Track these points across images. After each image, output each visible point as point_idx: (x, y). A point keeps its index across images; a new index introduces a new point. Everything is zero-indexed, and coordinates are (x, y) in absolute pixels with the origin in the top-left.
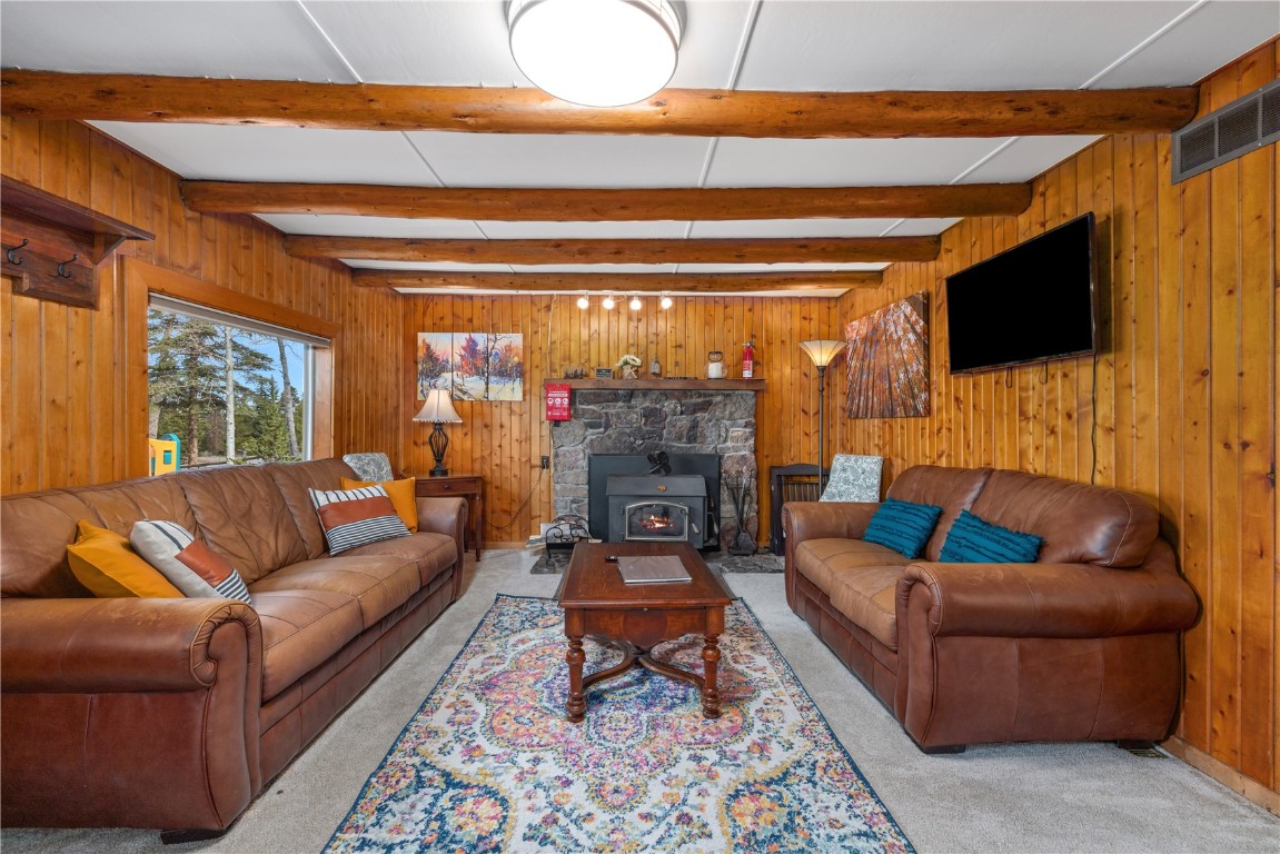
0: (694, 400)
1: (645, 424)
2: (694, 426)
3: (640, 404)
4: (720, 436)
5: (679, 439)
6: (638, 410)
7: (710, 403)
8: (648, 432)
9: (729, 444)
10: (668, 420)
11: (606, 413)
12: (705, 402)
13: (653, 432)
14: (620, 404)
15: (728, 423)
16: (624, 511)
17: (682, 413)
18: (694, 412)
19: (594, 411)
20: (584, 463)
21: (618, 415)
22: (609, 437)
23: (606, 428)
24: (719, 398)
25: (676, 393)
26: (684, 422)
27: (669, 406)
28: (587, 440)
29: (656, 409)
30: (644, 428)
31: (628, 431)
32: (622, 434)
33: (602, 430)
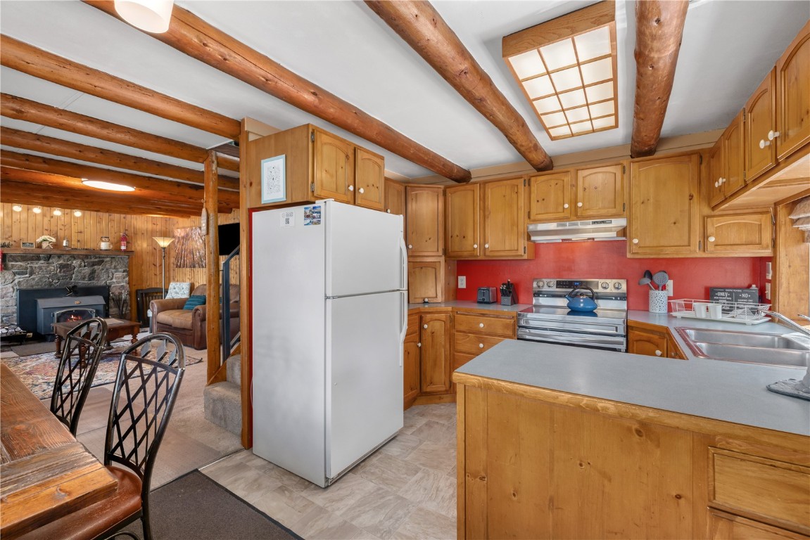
0: (93, 260)
1: (60, 272)
2: (93, 272)
3: (55, 263)
4: (108, 277)
5: (84, 279)
6: (54, 265)
7: (103, 261)
8: (61, 276)
9: (114, 280)
10: (76, 270)
11: (31, 267)
12: (99, 261)
13: (66, 276)
14: (42, 262)
15: (113, 271)
16: (53, 316)
17: (85, 266)
18: (93, 265)
19: (21, 266)
20: (15, 295)
21: (40, 268)
22: (33, 279)
23: (31, 274)
24: (108, 259)
25: (81, 256)
26: (87, 270)
27: (75, 263)
28: (16, 281)
29: (68, 264)
30: (60, 274)
31: (48, 276)
32: (41, 278)
33: (27, 275)
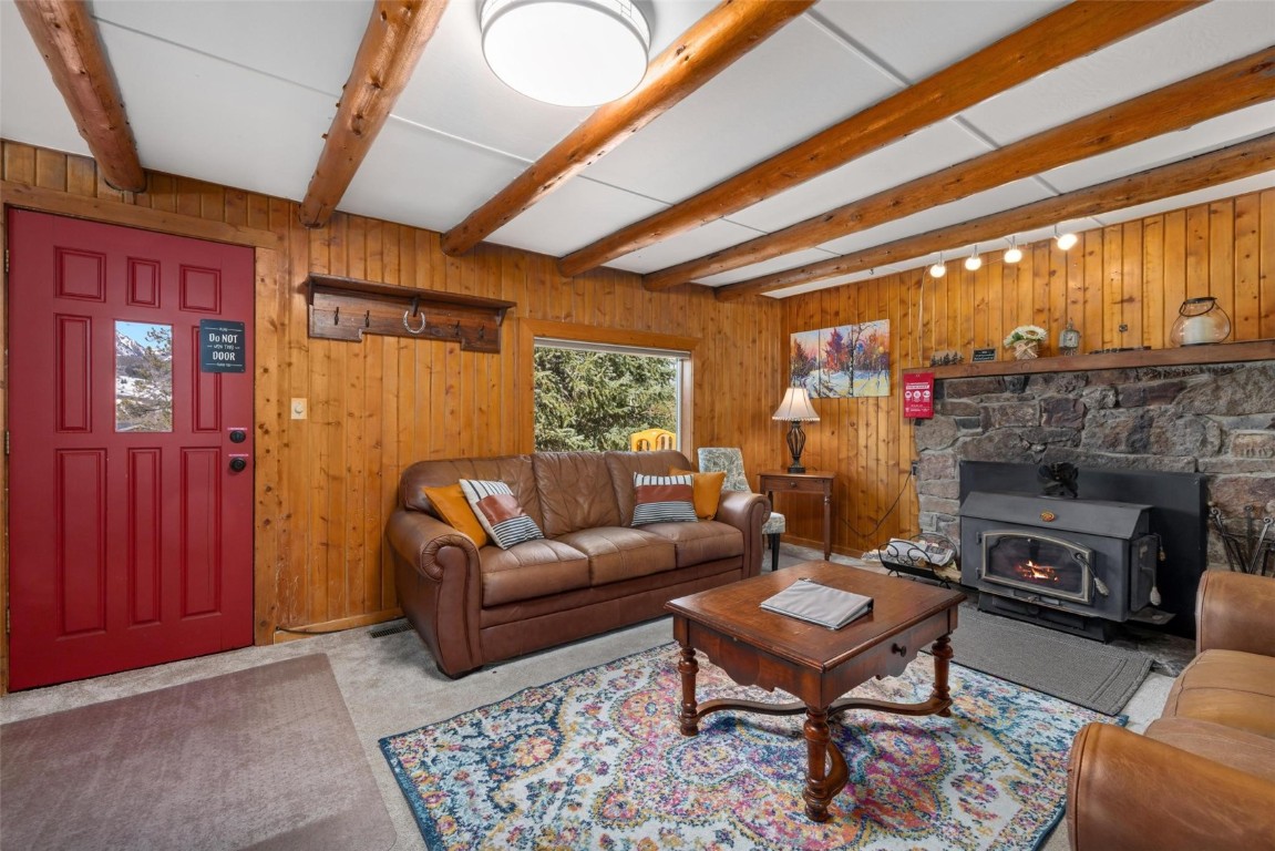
0: (1146, 383)
1: (1048, 422)
2: (1145, 424)
3: (1038, 392)
4: (1204, 442)
5: (1113, 444)
6: (1036, 402)
7: (1181, 387)
8: (1052, 434)
9: (1229, 457)
10: (1089, 416)
11: (985, 408)
12: (1164, 388)
13: (1062, 434)
14: (1007, 395)
15: (1226, 421)
16: (980, 540)
17: (1117, 405)
18: (1143, 402)
19: (967, 406)
20: (956, 472)
21: (1003, 410)
22: (990, 439)
23: (986, 429)
24: (1205, 377)
25: (1106, 374)
26: (1124, 418)
27: (1090, 395)
28: (959, 444)
29: (1067, 400)
30: (1047, 429)
31: (1019, 431)
32: (1009, 436)
33: (980, 430)
